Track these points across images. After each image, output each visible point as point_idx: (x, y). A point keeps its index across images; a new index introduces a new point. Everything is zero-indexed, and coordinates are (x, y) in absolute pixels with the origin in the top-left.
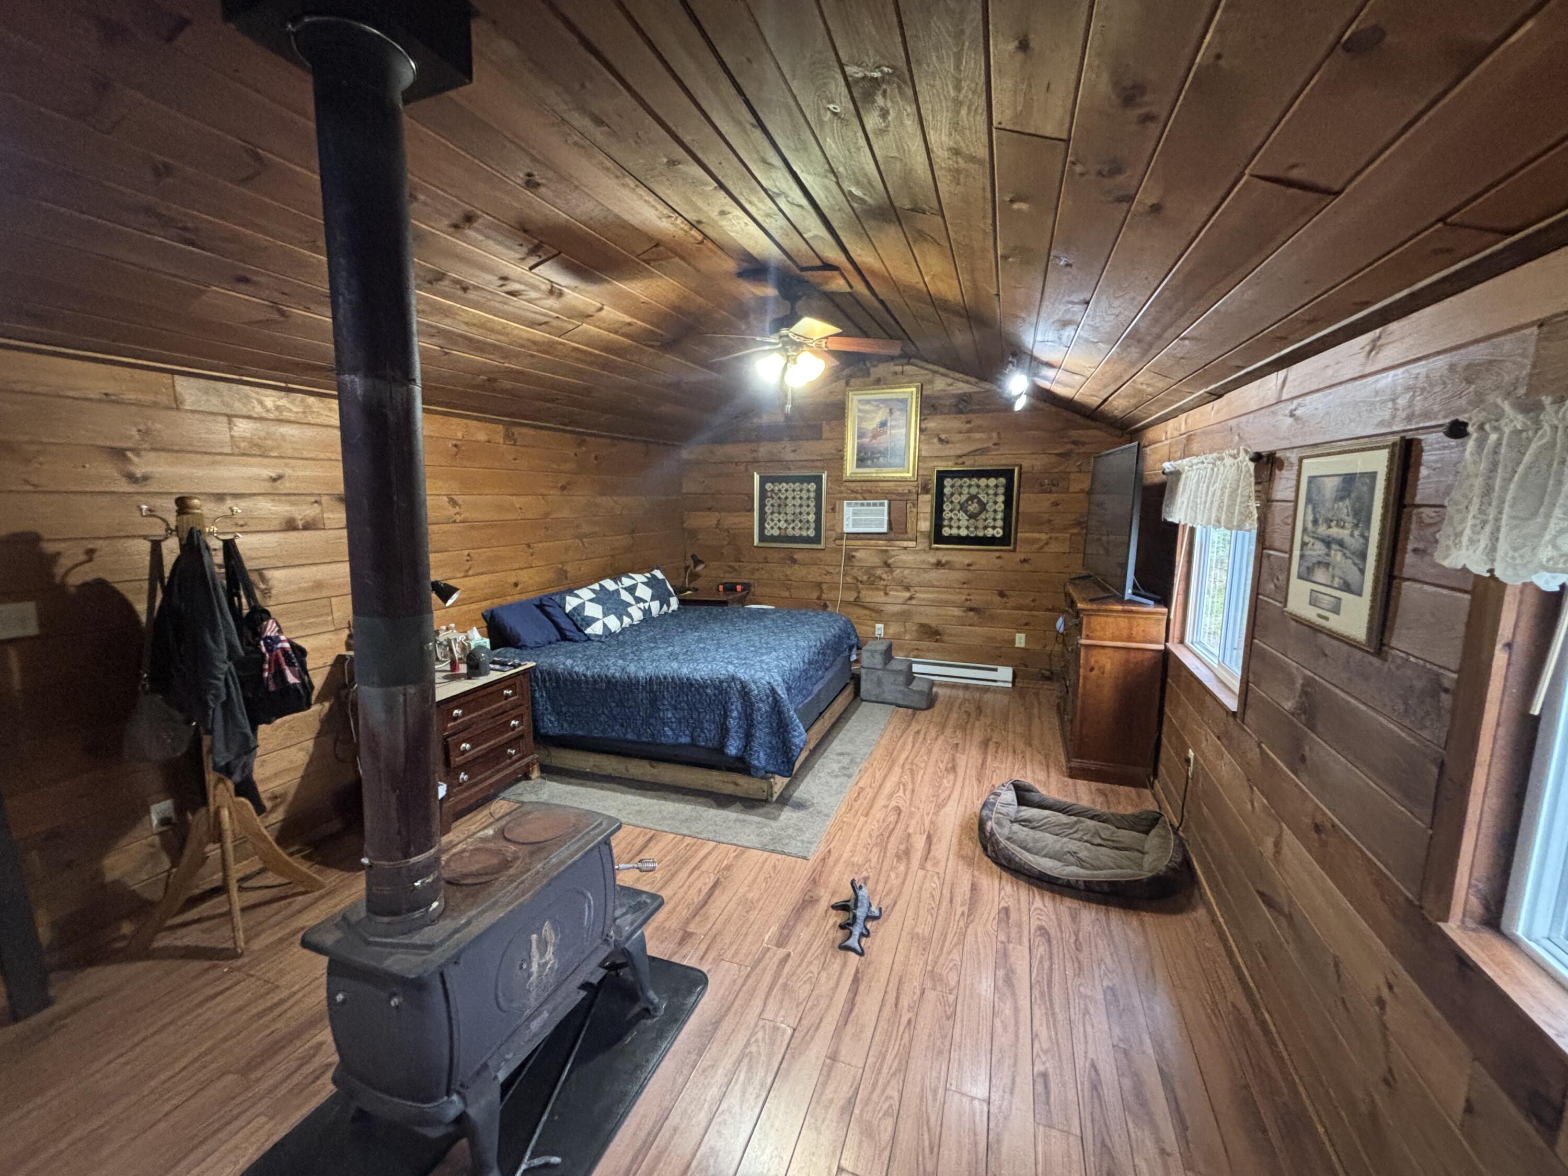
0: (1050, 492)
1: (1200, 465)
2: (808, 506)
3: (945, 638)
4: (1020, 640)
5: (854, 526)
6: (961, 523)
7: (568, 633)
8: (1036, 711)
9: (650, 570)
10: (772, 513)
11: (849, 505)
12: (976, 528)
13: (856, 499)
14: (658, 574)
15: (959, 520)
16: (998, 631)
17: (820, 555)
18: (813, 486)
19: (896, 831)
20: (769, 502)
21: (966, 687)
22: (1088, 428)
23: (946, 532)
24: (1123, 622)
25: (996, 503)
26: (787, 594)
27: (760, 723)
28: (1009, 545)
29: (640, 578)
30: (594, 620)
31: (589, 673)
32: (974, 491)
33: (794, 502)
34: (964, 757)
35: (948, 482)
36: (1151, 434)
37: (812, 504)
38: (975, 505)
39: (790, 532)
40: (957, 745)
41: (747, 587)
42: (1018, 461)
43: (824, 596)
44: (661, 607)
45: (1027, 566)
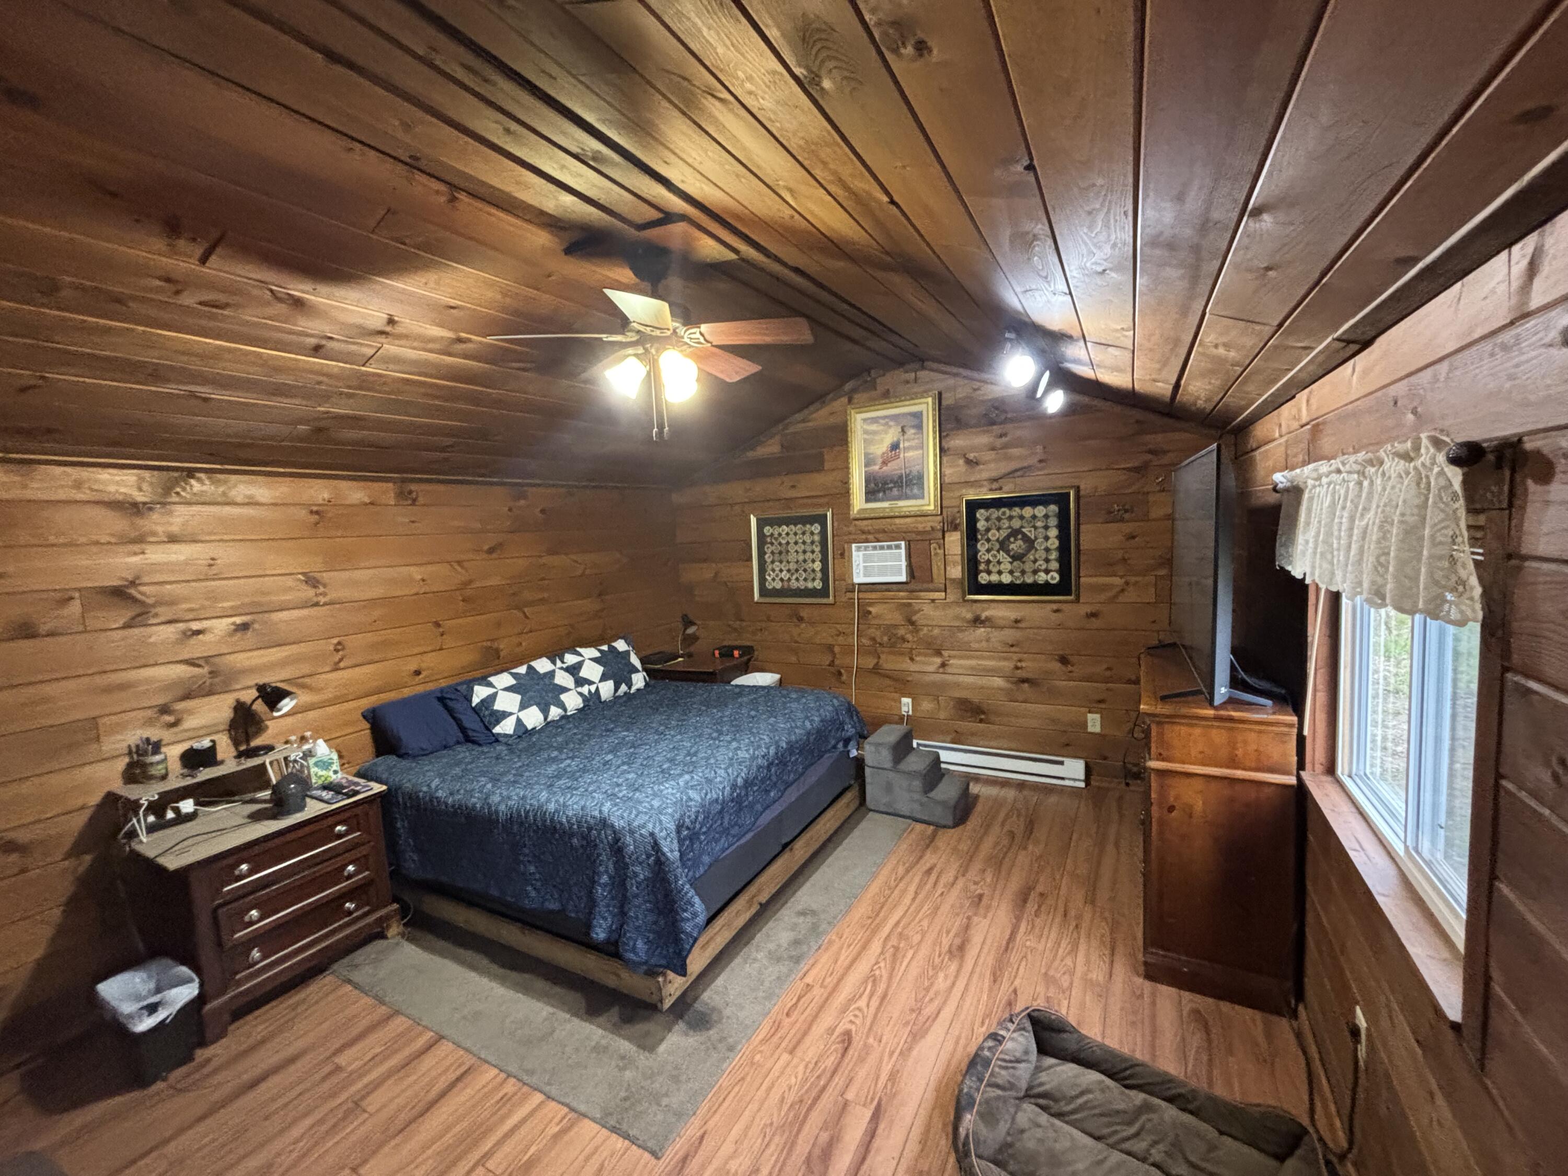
0: (1122, 520)
1: (1334, 477)
2: (813, 552)
3: (993, 718)
4: (1094, 723)
5: (865, 576)
6: (1002, 567)
7: (470, 733)
8: (1112, 830)
9: (609, 640)
10: (773, 562)
11: (858, 549)
12: (1023, 572)
13: (867, 541)
14: (621, 645)
15: (999, 563)
16: (1065, 712)
17: (829, 610)
18: (816, 528)
19: (830, 1090)
20: (768, 549)
21: (1022, 785)
22: (1174, 430)
23: (983, 578)
24: (1219, 736)
25: (1047, 538)
26: (793, 659)
27: (636, 896)
28: (1070, 594)
29: (590, 653)
30: (505, 715)
31: (450, 800)
32: (1016, 524)
33: (796, 548)
34: (985, 923)
35: (981, 514)
36: (1261, 429)
37: (817, 549)
38: (1020, 542)
39: (794, 584)
40: (980, 897)
41: (748, 651)
42: (1076, 482)
43: (837, 662)
44: (617, 688)
45: (1095, 623)
